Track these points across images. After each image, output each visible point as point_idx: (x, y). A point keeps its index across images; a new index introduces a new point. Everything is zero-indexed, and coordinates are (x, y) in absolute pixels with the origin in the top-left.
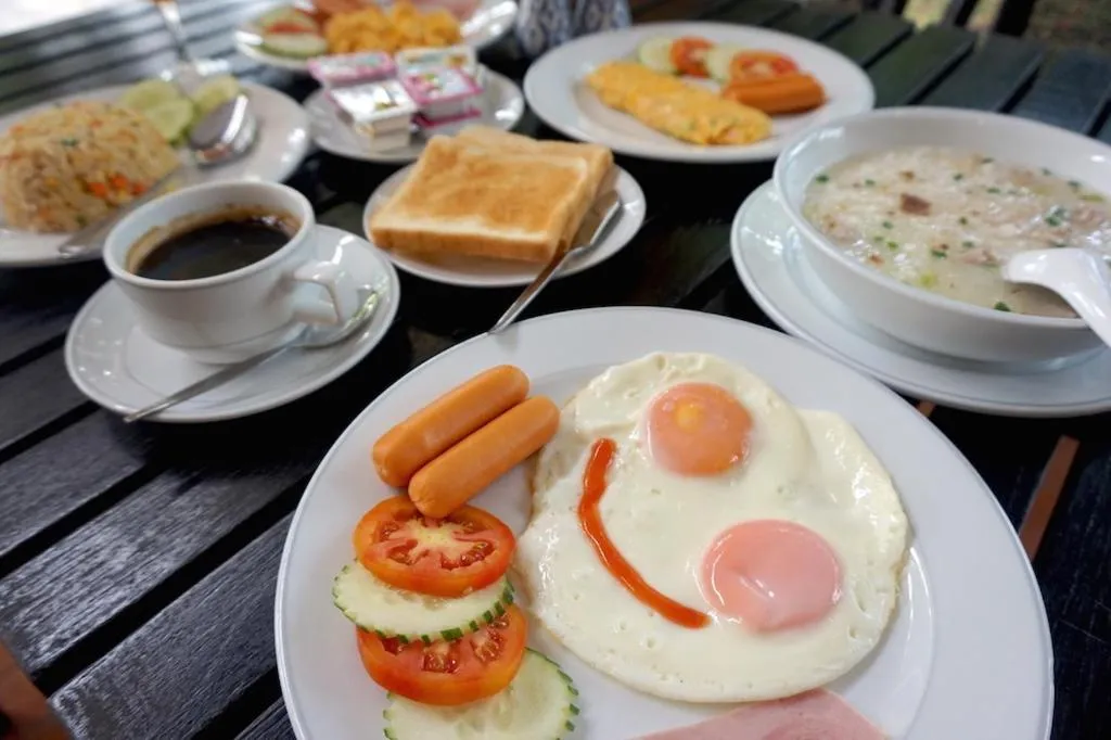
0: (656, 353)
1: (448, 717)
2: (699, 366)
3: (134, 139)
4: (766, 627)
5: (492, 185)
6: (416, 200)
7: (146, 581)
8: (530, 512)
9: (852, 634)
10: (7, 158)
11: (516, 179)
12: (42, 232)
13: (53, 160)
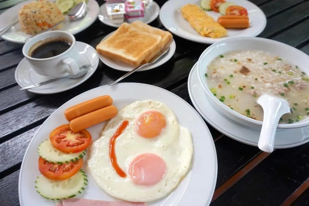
0: (150, 100)
1: (51, 182)
2: (159, 106)
3: (51, 13)
4: (138, 183)
5: (133, 41)
6: (111, 42)
7: (15, 129)
8: (100, 135)
9: (159, 192)
10: (20, 14)
11: (141, 39)
12: (27, 34)
13: (30, 16)
